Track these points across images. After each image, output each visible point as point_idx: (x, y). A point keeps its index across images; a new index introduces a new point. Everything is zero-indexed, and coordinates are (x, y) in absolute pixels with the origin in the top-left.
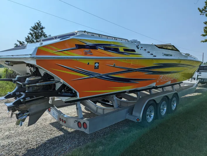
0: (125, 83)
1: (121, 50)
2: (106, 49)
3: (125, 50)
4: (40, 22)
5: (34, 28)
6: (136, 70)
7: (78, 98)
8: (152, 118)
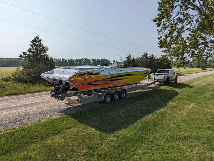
0: (96, 86)
1: (94, 73)
2: (88, 74)
3: (95, 73)
4: (38, 36)
5: (33, 41)
6: (101, 80)
7: (79, 91)
8: (109, 100)
